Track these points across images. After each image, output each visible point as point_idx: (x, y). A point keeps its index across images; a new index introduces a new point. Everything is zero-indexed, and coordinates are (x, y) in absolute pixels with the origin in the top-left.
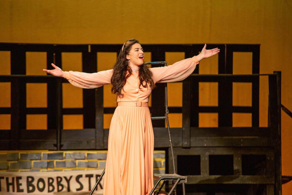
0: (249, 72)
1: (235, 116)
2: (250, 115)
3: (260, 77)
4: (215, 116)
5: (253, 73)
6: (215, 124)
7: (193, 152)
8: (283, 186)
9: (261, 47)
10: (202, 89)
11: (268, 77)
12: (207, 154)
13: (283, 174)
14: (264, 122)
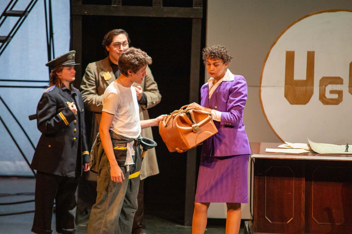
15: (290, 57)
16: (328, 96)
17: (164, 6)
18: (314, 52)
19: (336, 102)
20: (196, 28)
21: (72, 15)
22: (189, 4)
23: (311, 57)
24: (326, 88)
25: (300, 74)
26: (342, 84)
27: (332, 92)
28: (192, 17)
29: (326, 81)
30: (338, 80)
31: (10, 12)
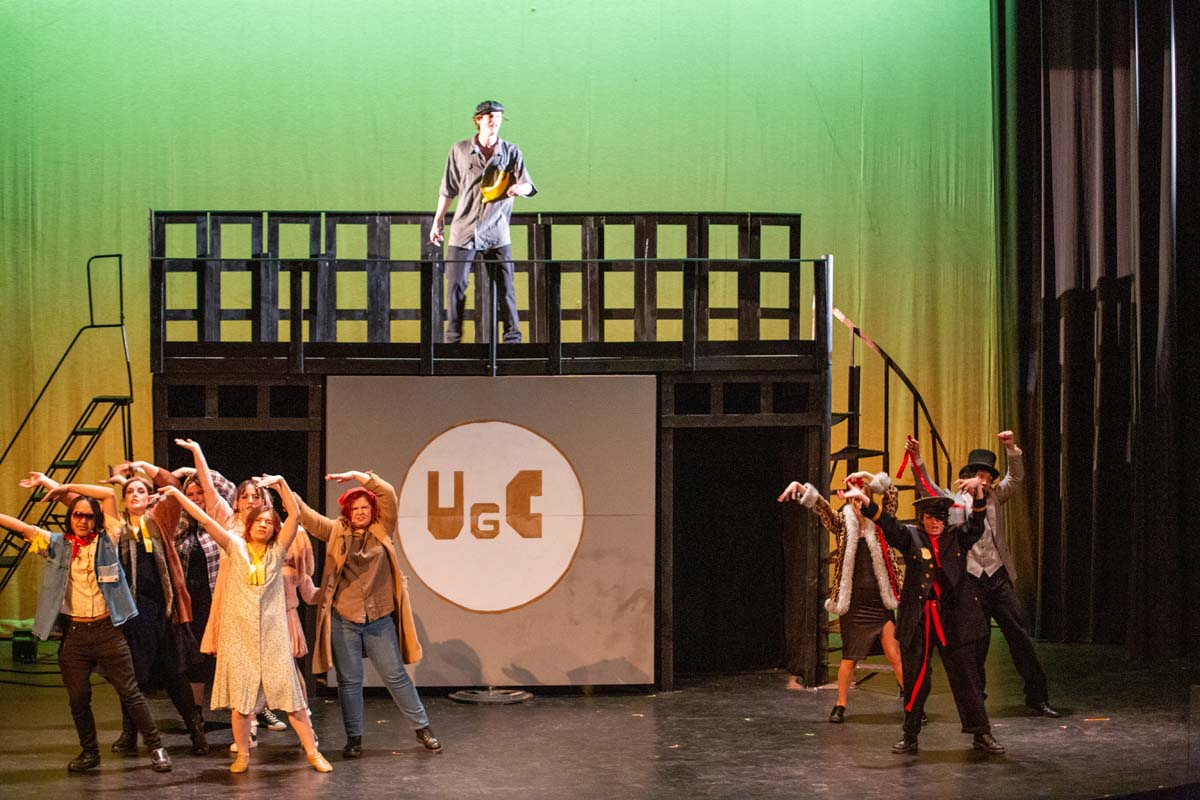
0: (784, 255)
1: (764, 323)
2: (787, 322)
3: (802, 263)
4: (734, 323)
5: (791, 257)
6: (733, 336)
7: (701, 380)
8: (832, 428)
9: (802, 217)
10: (713, 282)
11: (812, 263)
12: (721, 381)
13: (833, 411)
14: (808, 332)
15: (433, 479)
16: (482, 527)
17: (273, 415)
18: (462, 473)
19: (493, 535)
20: (313, 445)
21: (155, 432)
22: (302, 413)
23: (459, 478)
24: (480, 517)
25: (446, 500)
26: (498, 511)
27: (486, 522)
28: (308, 429)
29: (479, 508)
30: (493, 508)
31: (81, 430)
